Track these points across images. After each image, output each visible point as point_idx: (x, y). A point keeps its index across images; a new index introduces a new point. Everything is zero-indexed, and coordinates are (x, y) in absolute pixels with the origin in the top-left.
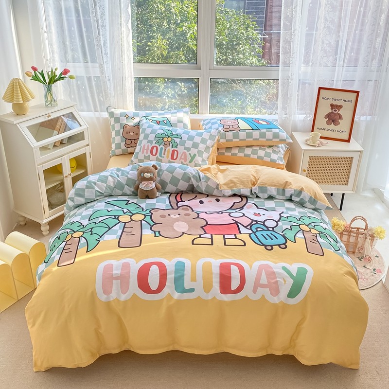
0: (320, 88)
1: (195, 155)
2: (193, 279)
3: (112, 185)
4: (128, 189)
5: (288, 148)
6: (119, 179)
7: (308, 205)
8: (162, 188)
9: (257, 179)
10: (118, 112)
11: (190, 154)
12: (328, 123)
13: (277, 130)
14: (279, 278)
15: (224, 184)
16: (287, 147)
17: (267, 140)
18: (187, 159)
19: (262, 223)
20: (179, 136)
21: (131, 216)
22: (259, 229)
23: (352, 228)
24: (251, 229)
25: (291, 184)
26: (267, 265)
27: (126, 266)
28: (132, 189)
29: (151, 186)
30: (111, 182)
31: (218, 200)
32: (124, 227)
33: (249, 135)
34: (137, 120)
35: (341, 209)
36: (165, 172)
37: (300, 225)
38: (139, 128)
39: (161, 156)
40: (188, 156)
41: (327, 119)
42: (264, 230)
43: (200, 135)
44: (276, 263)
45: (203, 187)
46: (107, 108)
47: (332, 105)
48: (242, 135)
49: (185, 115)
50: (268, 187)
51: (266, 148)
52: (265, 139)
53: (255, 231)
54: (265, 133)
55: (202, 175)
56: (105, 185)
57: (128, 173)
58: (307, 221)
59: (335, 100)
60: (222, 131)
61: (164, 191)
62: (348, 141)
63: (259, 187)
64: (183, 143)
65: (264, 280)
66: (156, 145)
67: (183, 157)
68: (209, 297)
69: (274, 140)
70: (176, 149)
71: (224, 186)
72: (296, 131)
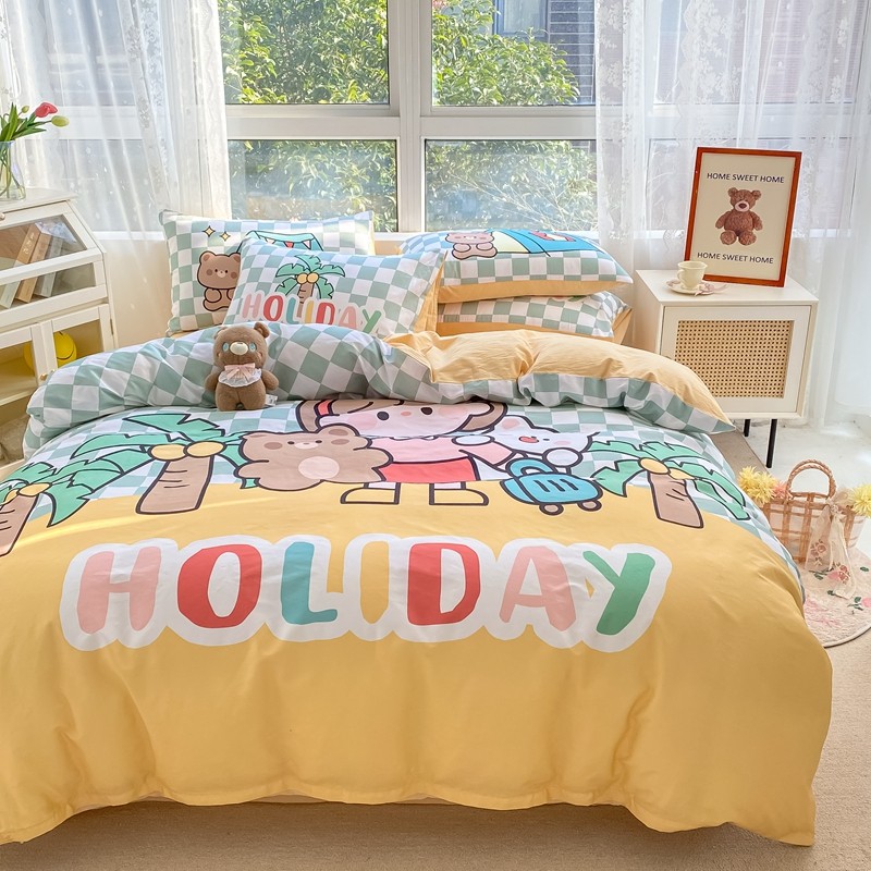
0: (701, 151)
1: (377, 315)
2: (335, 584)
3: (146, 376)
4: (188, 387)
5: (625, 308)
6: (164, 361)
7: (667, 418)
8: (281, 385)
9: (533, 357)
10: (185, 221)
11: (364, 312)
12: (726, 240)
13: (592, 254)
14: (575, 580)
15: (445, 370)
16: (624, 304)
17: (568, 278)
19: (540, 458)
20: (337, 269)
21: (186, 447)
22: (528, 471)
23: (795, 495)
24: (508, 470)
25: (621, 367)
26: (544, 547)
27: (150, 558)
28: (202, 389)
29: (248, 375)
30: (143, 369)
31: (427, 411)
32: (164, 470)
33: (520, 267)
34: (234, 240)
35: (769, 465)
36: (290, 342)
37: (641, 459)
38: (239, 260)
40: (360, 317)
41: (723, 230)
42: (542, 472)
43: (393, 264)
44: (567, 544)
45: (388, 380)
46: (161, 215)
47: (733, 193)
48: (503, 267)
49: (361, 227)
50: (561, 375)
51: (565, 300)
52: (561, 278)
53: (518, 473)
54: (561, 260)
55: (386, 349)
56: (127, 376)
57: (191, 348)
58: (662, 453)
59: (740, 178)
60: (450, 258)
61: (287, 395)
62: (780, 283)
63: (535, 375)
64: (347, 285)
65: (532, 585)
66: (278, 293)
67: (346, 321)
68: (379, 632)
69: (585, 278)
70: (328, 300)
71: (443, 375)
72: (646, 266)
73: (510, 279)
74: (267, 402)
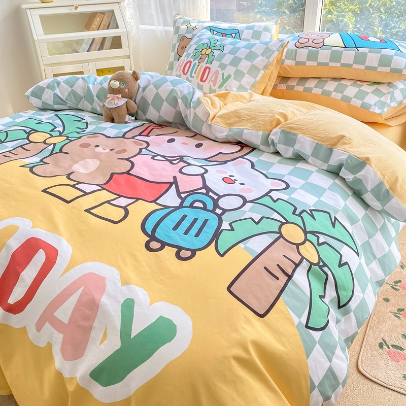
10: (181, 19)
11: (223, 74)
17: (368, 68)
19: (217, 197)
21: (51, 137)
22: (196, 205)
24: (183, 199)
32: (21, 146)
43: (250, 46)
46: (175, 16)
53: (186, 204)
66: (191, 59)
67: (213, 79)
73: (327, 64)
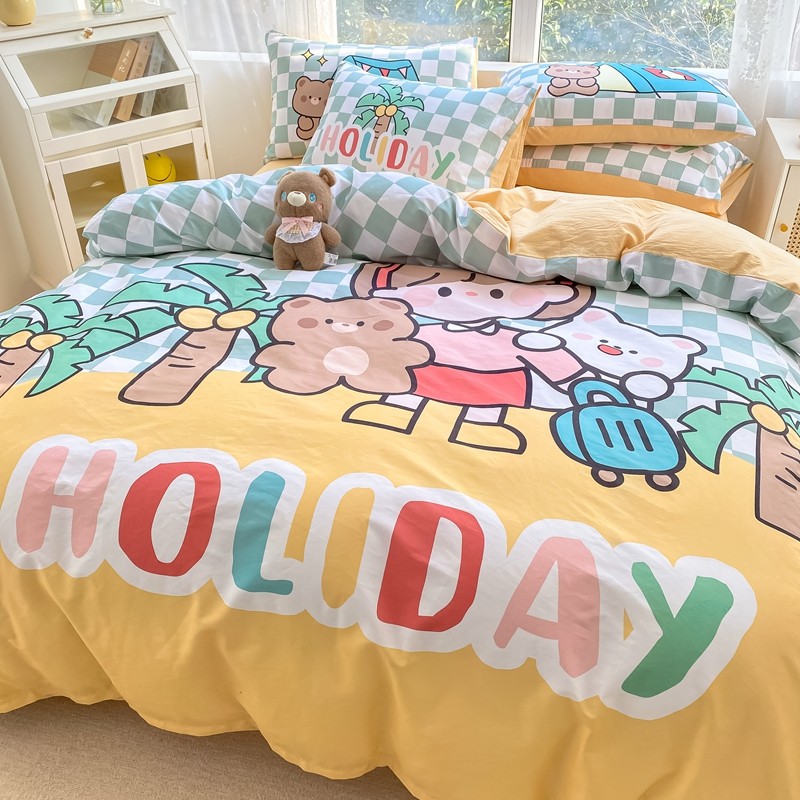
1: (451, 156)
3: (207, 215)
4: (249, 233)
5: (744, 163)
6: (227, 202)
10: (287, 43)
13: (712, 97)
16: (744, 157)
18: (429, 165)
19: (617, 382)
20: (418, 103)
29: (305, 230)
31: (497, 294)
32: (180, 342)
36: (359, 193)
37: (753, 403)
39: (363, 157)
43: (476, 100)
45: (459, 246)
48: (603, 107)
50: (680, 261)
55: (462, 208)
56: (186, 213)
57: (256, 190)
61: (350, 253)
64: (424, 121)
66: (355, 126)
70: (402, 137)
72: (779, 112)
74: (326, 261)
